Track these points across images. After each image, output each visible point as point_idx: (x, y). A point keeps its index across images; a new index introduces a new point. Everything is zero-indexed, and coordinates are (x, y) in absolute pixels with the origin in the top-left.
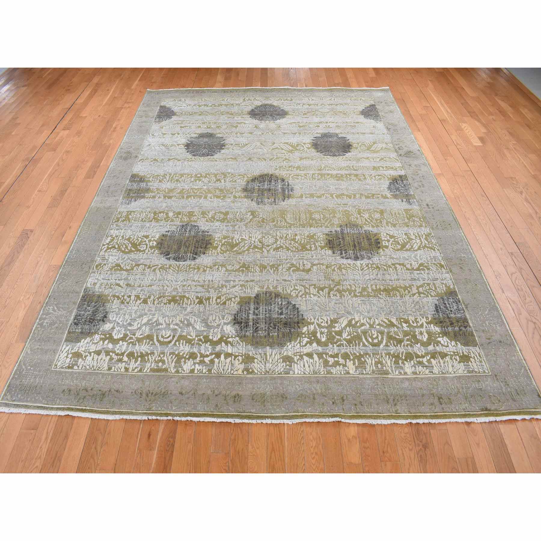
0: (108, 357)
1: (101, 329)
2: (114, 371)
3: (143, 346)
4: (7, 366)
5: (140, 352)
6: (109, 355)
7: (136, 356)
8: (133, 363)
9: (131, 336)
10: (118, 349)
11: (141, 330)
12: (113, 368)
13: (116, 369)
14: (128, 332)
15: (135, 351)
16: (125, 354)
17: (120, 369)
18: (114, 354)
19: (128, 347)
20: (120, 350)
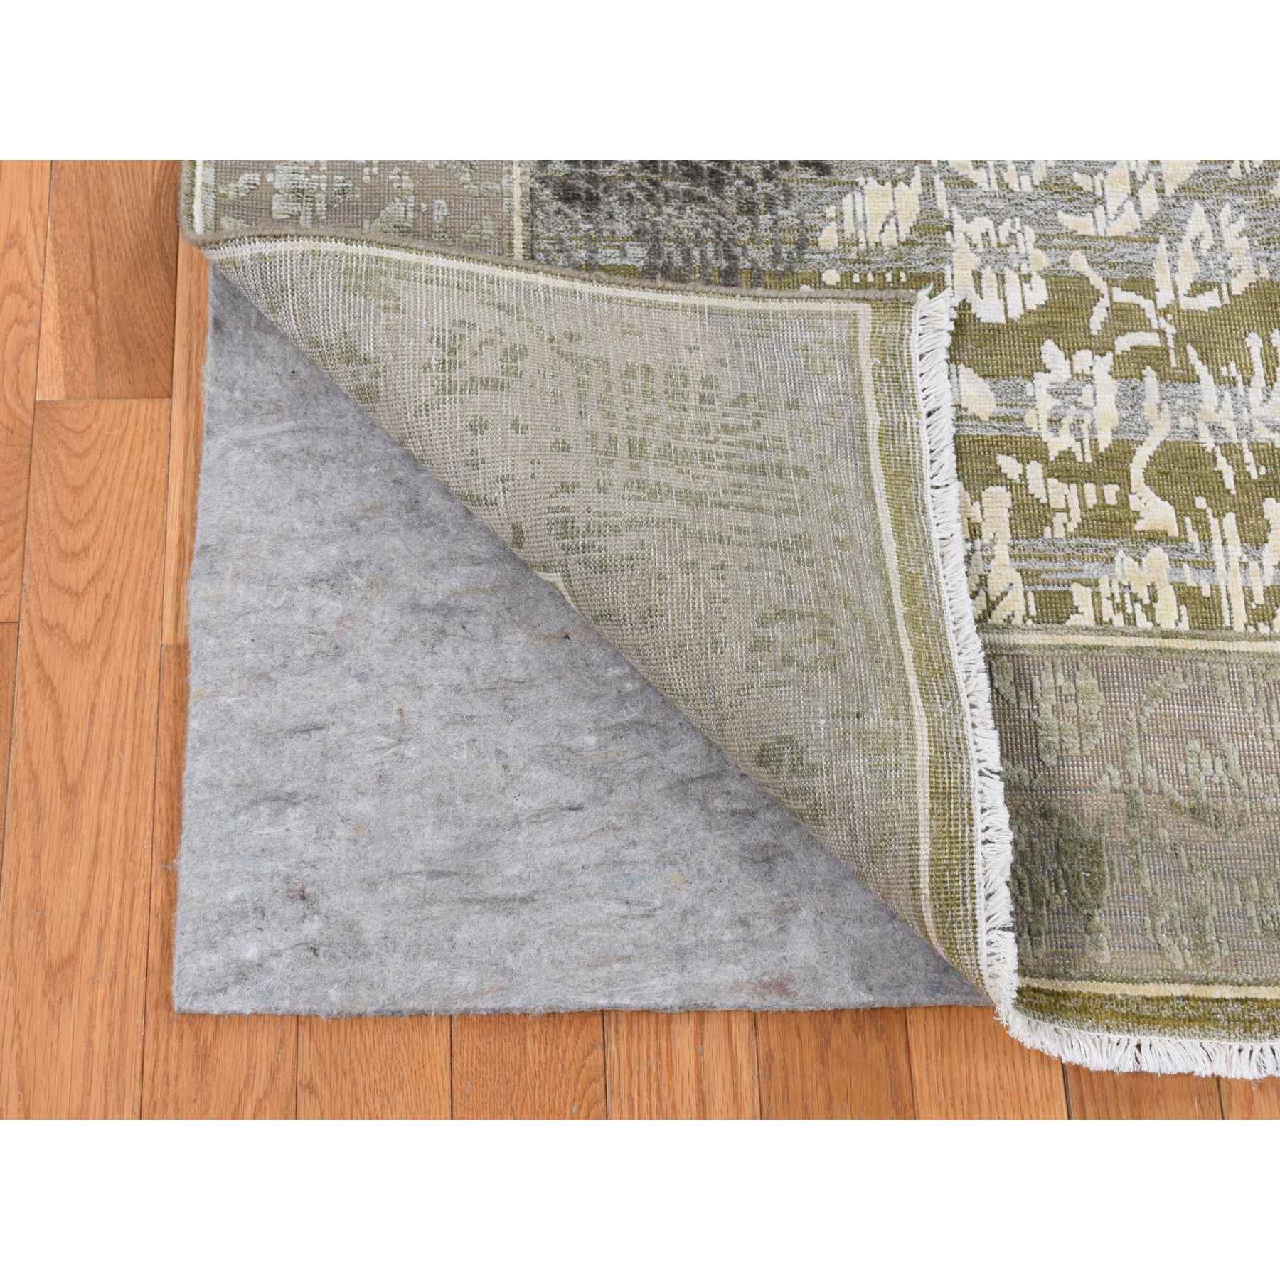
0: (998, 499)
1: (828, 238)
2: (1102, 625)
3: (1255, 395)
4: (77, 634)
5: (1255, 448)
6: (996, 477)
7: (1230, 483)
8: (1236, 550)
9: (1122, 296)
10: (1055, 422)
11: (1185, 247)
12: (1081, 596)
13: (1108, 610)
14: (1079, 262)
15: (1208, 441)
16: (1137, 469)
17: (1149, 611)
18: (1035, 470)
19: (1131, 400)
20: (1076, 426)
